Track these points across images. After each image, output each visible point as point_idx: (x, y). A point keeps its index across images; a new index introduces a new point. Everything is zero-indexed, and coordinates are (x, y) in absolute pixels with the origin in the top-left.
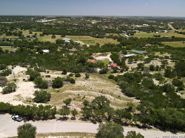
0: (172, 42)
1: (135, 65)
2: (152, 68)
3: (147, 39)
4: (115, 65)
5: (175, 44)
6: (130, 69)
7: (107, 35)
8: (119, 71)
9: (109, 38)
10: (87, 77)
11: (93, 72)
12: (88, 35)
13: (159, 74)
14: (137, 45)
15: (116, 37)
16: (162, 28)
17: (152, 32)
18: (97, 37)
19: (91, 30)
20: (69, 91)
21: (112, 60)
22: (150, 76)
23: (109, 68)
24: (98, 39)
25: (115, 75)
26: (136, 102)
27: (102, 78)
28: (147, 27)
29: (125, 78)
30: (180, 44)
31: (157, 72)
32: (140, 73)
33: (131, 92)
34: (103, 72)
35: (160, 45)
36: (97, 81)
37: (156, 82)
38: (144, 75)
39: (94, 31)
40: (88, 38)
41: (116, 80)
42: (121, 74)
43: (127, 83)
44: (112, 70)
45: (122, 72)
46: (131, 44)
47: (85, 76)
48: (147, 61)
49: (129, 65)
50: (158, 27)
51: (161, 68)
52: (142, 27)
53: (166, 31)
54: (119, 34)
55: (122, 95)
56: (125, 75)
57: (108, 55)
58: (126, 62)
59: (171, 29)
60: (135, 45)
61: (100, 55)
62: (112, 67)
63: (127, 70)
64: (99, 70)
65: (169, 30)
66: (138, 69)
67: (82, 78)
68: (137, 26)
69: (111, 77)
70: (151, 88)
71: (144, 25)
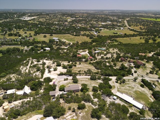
0: (124, 38)
1: (100, 57)
2: (107, 58)
3: (109, 37)
4: (91, 57)
5: (125, 39)
6: (98, 59)
7: (82, 33)
8: (93, 60)
9: (83, 36)
10: (80, 64)
11: (82, 61)
12: (69, 34)
13: (109, 61)
14: (102, 42)
15: (89, 35)
16: (120, 25)
17: (113, 29)
18: (76, 36)
19: (70, 29)
20: (76, 69)
21: (89, 54)
22: (106, 62)
23: (88, 59)
24: (76, 37)
25: (92, 62)
26: (100, 71)
27: (86, 64)
28: (110, 24)
29: (96, 63)
30: (128, 39)
31: (109, 60)
32: (102, 61)
33: (98, 68)
34: (86, 61)
35: (116, 41)
36: (84, 65)
37: (108, 64)
38: (104, 61)
39: (72, 30)
40: (70, 37)
41: (92, 64)
42: (94, 62)
43: (97, 65)
44: (90, 60)
45: (94, 60)
46: (98, 41)
47: (79, 63)
48: (106, 55)
49: (97, 57)
50: (117, 24)
51: (111, 58)
52: (106, 24)
53: (122, 28)
54: (90, 32)
55: (95, 69)
56: (96, 62)
57: (86, 52)
58: (96, 55)
59: (126, 26)
60: (101, 42)
61: (82, 52)
62: (90, 58)
63: (97, 60)
64: (84, 60)
65: (125, 27)
66: (101, 59)
67: (78, 64)
68: (102, 23)
69: (90, 63)
70: (105, 66)
71: (107, 22)
